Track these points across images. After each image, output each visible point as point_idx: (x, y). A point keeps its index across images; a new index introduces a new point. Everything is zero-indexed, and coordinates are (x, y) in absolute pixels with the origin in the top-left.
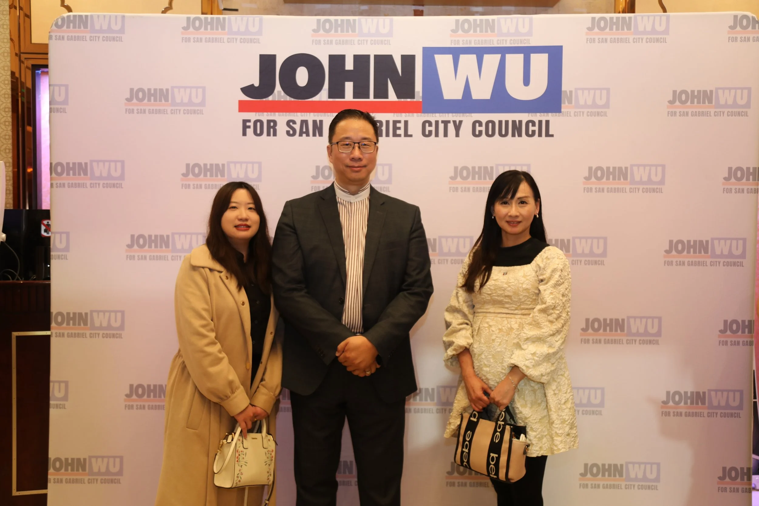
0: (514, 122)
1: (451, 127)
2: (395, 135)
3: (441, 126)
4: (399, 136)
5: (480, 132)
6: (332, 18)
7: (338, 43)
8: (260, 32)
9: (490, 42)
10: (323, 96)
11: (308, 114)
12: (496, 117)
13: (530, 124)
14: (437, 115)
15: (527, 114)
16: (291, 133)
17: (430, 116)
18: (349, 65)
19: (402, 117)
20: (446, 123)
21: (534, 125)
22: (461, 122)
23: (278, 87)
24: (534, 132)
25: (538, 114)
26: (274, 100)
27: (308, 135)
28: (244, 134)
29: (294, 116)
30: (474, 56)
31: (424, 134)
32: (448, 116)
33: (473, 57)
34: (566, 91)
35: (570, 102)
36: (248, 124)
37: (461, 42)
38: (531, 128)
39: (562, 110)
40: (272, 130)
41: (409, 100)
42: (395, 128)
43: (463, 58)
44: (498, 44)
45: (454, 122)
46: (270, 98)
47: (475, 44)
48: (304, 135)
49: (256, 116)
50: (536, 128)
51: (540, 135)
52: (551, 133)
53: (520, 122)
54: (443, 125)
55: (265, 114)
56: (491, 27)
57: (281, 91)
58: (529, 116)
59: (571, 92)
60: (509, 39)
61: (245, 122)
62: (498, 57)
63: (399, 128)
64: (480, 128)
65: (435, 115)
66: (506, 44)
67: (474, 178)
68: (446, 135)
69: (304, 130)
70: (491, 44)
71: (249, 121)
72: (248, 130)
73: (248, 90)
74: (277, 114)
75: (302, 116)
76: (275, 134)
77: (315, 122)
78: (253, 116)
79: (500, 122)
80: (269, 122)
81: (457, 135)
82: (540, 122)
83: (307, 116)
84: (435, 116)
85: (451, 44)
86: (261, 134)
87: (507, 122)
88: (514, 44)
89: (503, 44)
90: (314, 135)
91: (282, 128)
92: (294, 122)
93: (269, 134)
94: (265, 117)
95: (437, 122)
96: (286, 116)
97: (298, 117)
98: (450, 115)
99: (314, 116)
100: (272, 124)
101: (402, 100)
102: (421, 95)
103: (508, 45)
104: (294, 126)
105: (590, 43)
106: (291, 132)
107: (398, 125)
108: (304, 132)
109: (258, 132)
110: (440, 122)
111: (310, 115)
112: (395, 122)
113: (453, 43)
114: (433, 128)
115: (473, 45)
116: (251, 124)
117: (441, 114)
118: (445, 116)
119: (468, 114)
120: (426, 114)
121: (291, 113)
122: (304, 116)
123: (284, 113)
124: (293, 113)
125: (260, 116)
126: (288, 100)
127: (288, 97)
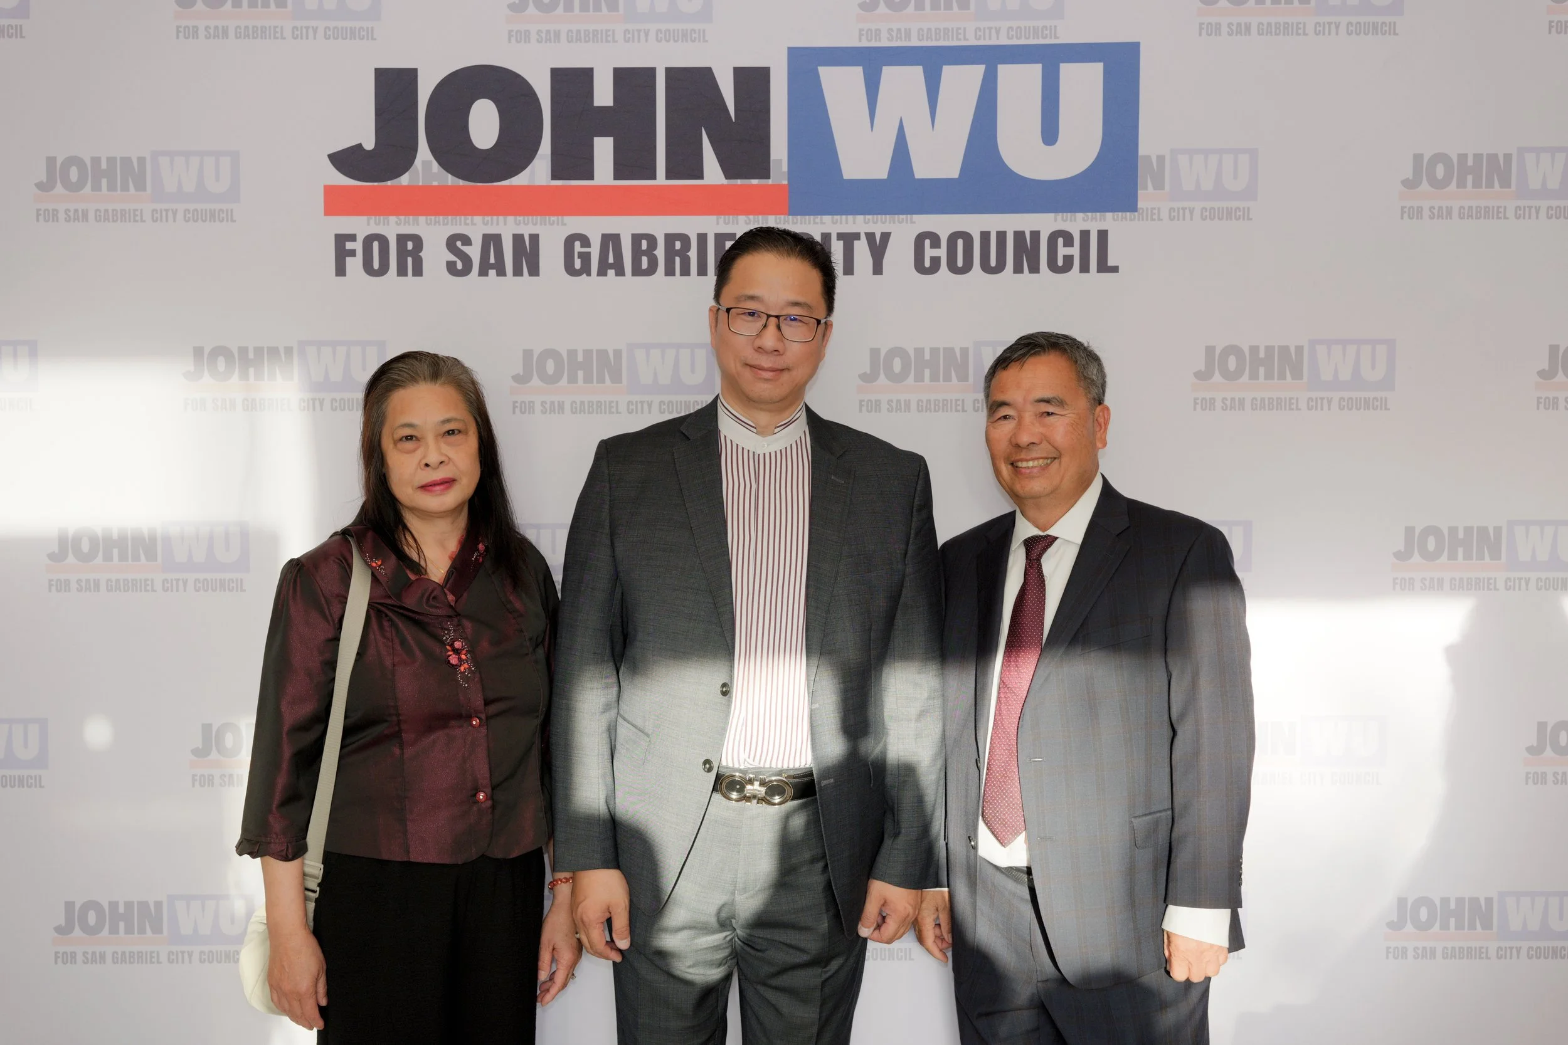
0: (1019, 235)
1: (861, 249)
3: (837, 247)
5: (936, 261)
9: (958, 34)
11: (501, 218)
12: (974, 224)
13: (1060, 241)
14: (827, 219)
15: (1052, 215)
16: (459, 268)
17: (809, 223)
18: (603, 95)
19: (739, 225)
20: (849, 239)
21: (1069, 242)
22: (886, 236)
23: (424, 152)
24: (1069, 260)
25: (1080, 216)
26: (413, 183)
27: (501, 272)
28: (341, 271)
29: (466, 224)
32: (854, 223)
34: (1148, 157)
35: (1159, 185)
36: (349, 245)
37: (884, 35)
38: (1062, 251)
39: (1140, 205)
40: (410, 260)
44: (977, 38)
45: (870, 236)
46: (405, 180)
47: (919, 40)
48: (492, 272)
49: (368, 224)
50: (1075, 251)
51: (1085, 268)
52: (1111, 262)
53: (1036, 235)
54: (841, 242)
55: (393, 219)
57: (431, 161)
58: (1056, 220)
59: (1161, 159)
60: (1004, 25)
61: (341, 240)
64: (935, 252)
65: (821, 219)
66: (998, 39)
67: (919, 378)
68: (848, 269)
69: (492, 260)
70: (958, 39)
71: (352, 238)
72: (348, 259)
74: (422, 219)
75: (486, 224)
76: (418, 271)
77: (518, 239)
78: (361, 226)
79: (985, 236)
80: (402, 239)
81: (878, 269)
82: (1085, 235)
83: (498, 224)
84: (822, 223)
85: (860, 40)
86: (383, 270)
87: (1002, 236)
88: (1018, 38)
89: (990, 39)
90: (518, 272)
91: (435, 255)
92: (467, 241)
93: (402, 271)
94: (392, 227)
96: (444, 224)
97: (476, 227)
98: (860, 218)
99: (518, 224)
100: (410, 246)
103: (1004, 41)
104: (465, 249)
106: (459, 266)
108: (491, 264)
109: (376, 266)
110: (834, 237)
111: (505, 224)
112: (721, 239)
113: (864, 38)
115: (915, 42)
116: (357, 246)
117: (838, 217)
118: (847, 223)
119: (904, 216)
120: (799, 217)
121: (458, 217)
122: (492, 224)
123: (441, 217)
124: (463, 217)
125: (379, 224)
126: (450, 183)
127: (450, 176)
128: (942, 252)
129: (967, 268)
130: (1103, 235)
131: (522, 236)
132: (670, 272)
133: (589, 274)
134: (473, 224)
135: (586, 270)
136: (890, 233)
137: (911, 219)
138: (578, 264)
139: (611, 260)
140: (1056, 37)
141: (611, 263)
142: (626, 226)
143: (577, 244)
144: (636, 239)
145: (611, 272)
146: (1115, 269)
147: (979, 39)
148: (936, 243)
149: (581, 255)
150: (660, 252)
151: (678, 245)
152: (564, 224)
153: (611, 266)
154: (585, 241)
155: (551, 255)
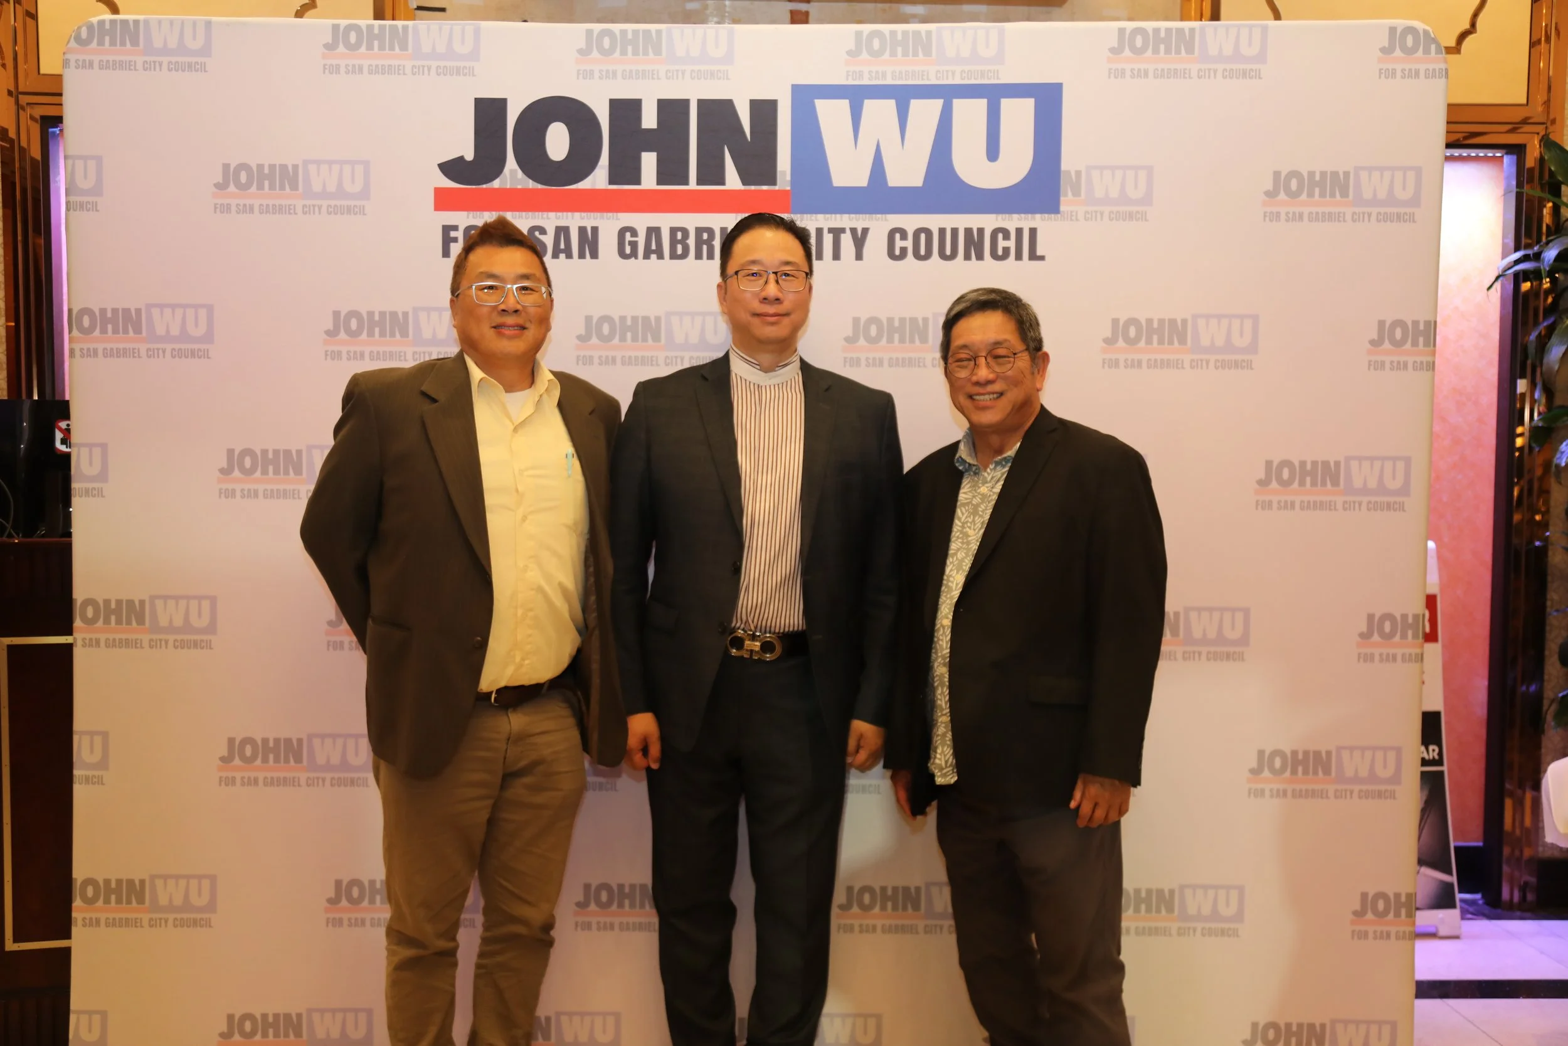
0: (968, 231)
1: (847, 240)
3: (828, 239)
5: (904, 250)
6: (616, 27)
7: (628, 75)
8: (474, 55)
9: (923, 75)
10: (599, 179)
11: (570, 214)
12: (934, 222)
13: (1000, 236)
14: (820, 216)
15: (993, 216)
17: (807, 220)
18: (649, 120)
20: (837, 232)
21: (1007, 236)
22: (865, 231)
23: (511, 163)
24: (1006, 250)
25: (1015, 216)
26: (503, 187)
28: (446, 253)
29: (542, 218)
32: (841, 220)
33: (891, 104)
34: (1068, 172)
35: (1077, 193)
36: (453, 234)
37: (866, 76)
38: (1002, 243)
39: (1062, 208)
41: (765, 188)
43: (870, 106)
44: (937, 79)
45: (853, 231)
46: (496, 184)
47: (893, 79)
48: (562, 256)
49: (468, 217)
50: (1011, 244)
51: (1019, 257)
53: (981, 231)
54: (831, 236)
56: (924, 45)
57: (516, 170)
58: (997, 220)
59: (1078, 173)
60: (958, 69)
61: (447, 230)
62: (938, 104)
66: (953, 79)
68: (836, 256)
69: (562, 246)
70: (923, 79)
71: (455, 228)
72: (452, 245)
73: (451, 168)
75: (558, 218)
77: (582, 230)
78: (462, 219)
79: (942, 231)
81: (859, 256)
82: (1019, 231)
83: (567, 218)
84: (817, 220)
85: (847, 79)
87: (955, 232)
88: (968, 79)
89: (947, 78)
90: (582, 256)
92: (543, 231)
95: (819, 231)
96: (527, 218)
97: (551, 221)
98: (846, 216)
99: (582, 218)
101: (753, 188)
102: (788, 178)
103: (957, 81)
105: (1116, 77)
108: (562, 249)
110: (825, 231)
111: (573, 218)
113: (850, 78)
115: (889, 81)
116: (459, 234)
117: (828, 216)
118: (835, 220)
119: (879, 216)
121: (537, 213)
122: (562, 219)
123: (524, 213)
124: (540, 213)
126: (531, 187)
127: (531, 181)
128: (909, 244)
129: (928, 256)
130: (1033, 232)
131: (585, 228)
132: (698, 256)
133: (636, 258)
134: (548, 218)
135: (634, 254)
136: (869, 228)
137: (885, 217)
138: (628, 250)
139: (654, 247)
140: (998, 78)
141: (653, 250)
142: (666, 221)
143: (628, 236)
144: (673, 231)
145: (654, 257)
146: (1042, 258)
147: (939, 79)
148: (904, 237)
149: (630, 243)
150: (691, 242)
151: (705, 236)
152: (617, 219)
153: (654, 252)
154: (634, 233)
155: (608, 243)
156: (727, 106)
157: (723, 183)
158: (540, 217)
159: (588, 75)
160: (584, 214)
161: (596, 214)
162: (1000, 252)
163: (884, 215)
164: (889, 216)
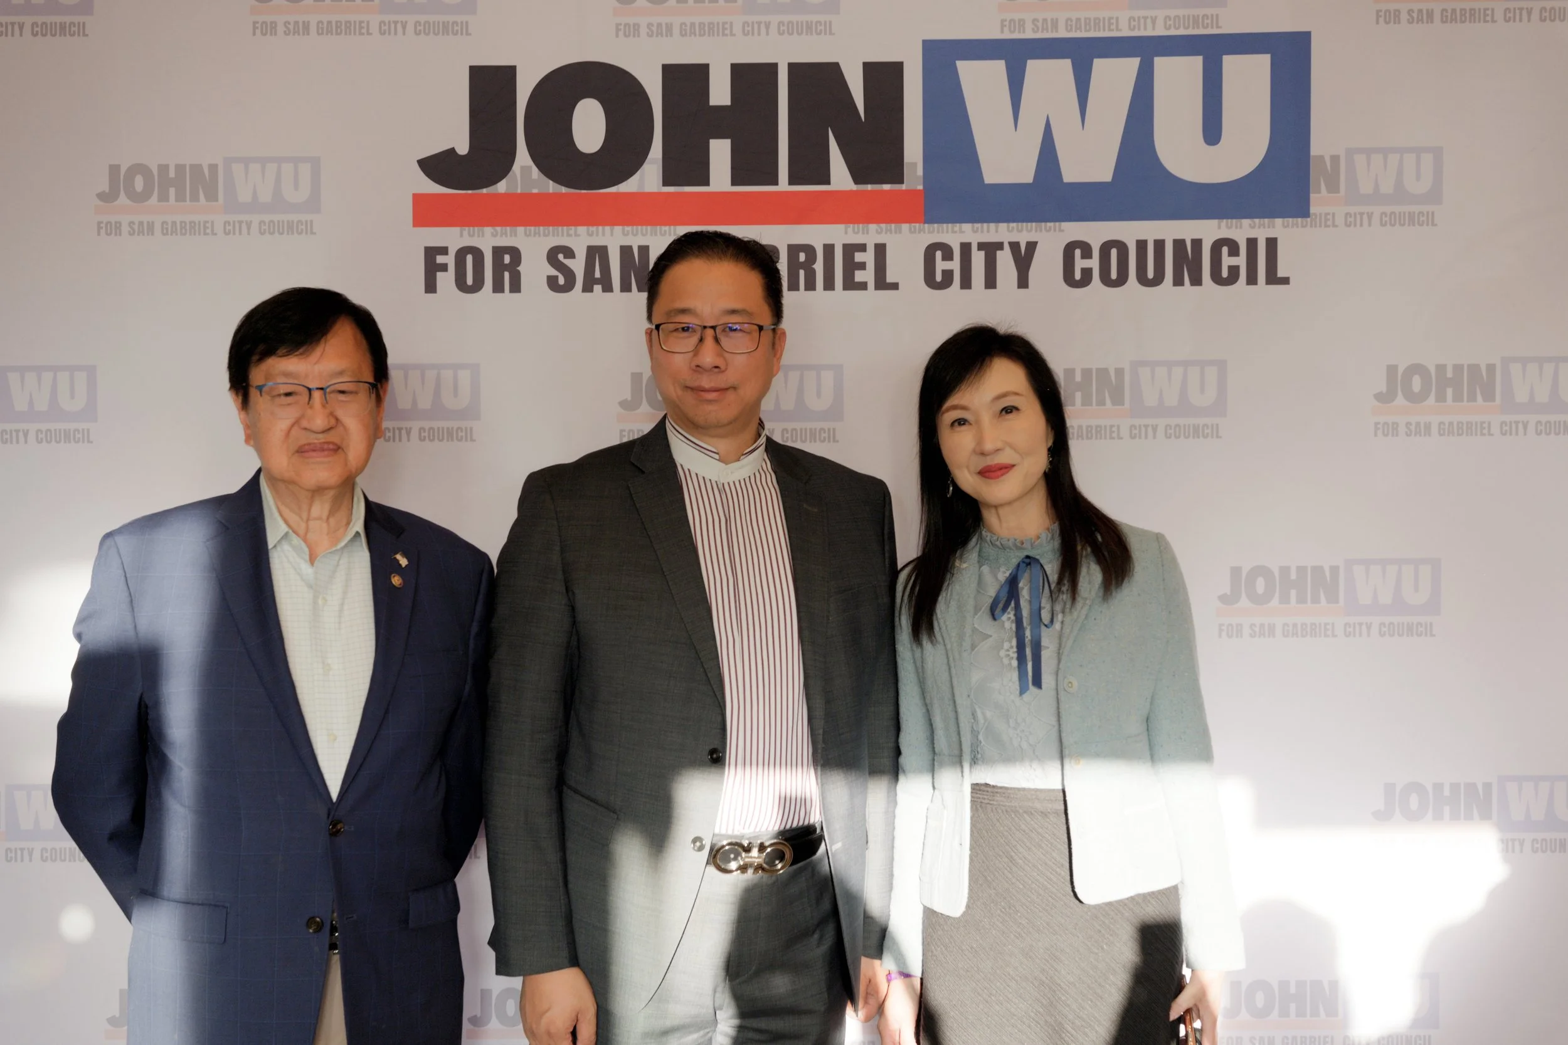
0: (1179, 244)
1: (1005, 259)
2: (850, 284)
3: (978, 259)
4: (863, 286)
5: (1087, 273)
7: (688, 31)
8: (468, 6)
9: (1110, 24)
10: (649, 178)
11: (607, 228)
12: (1129, 231)
13: (1225, 250)
14: (967, 227)
15: (1215, 222)
16: (561, 283)
18: (720, 93)
19: (870, 235)
20: (991, 249)
21: (1234, 251)
22: (1032, 246)
23: (522, 156)
24: (1234, 271)
25: (1246, 222)
26: (512, 191)
28: (431, 287)
29: (569, 235)
30: (1066, 65)
31: (930, 279)
32: (997, 231)
33: (1063, 68)
34: (1322, 157)
35: (1333, 188)
36: (440, 259)
37: (1029, 26)
38: (1227, 261)
39: (1312, 210)
40: (507, 275)
41: (886, 187)
42: (851, 266)
43: (1035, 68)
44: (1131, 28)
45: (1015, 246)
46: (502, 187)
47: (1067, 30)
48: (598, 288)
49: (461, 235)
50: (1241, 261)
51: (1252, 280)
53: (1197, 243)
54: (982, 253)
55: (488, 230)
57: (531, 167)
58: (1219, 227)
59: (1335, 159)
60: (1160, 14)
61: (432, 253)
62: (1134, 63)
63: (862, 266)
65: (960, 228)
66: (1154, 28)
68: (991, 282)
69: (597, 275)
70: (1110, 30)
71: (444, 251)
72: (439, 275)
73: (437, 166)
74: (521, 230)
75: (591, 235)
76: (516, 287)
77: (626, 251)
78: (453, 238)
79: (1142, 245)
80: (498, 252)
81: (1023, 283)
82: (1252, 243)
83: (603, 235)
84: (961, 232)
85: (1002, 31)
86: (478, 286)
87: (1160, 245)
88: (1175, 28)
89: (1145, 29)
90: (625, 287)
91: (535, 269)
92: (570, 253)
93: (498, 288)
94: (487, 239)
95: (966, 248)
96: (545, 235)
97: (580, 239)
98: (1003, 226)
99: (625, 234)
100: (507, 259)
101: (869, 187)
102: (920, 172)
103: (1160, 31)
104: (568, 262)
105: (1386, 23)
106: (561, 281)
107: (859, 257)
108: (597, 278)
109: (470, 281)
110: (974, 247)
111: (612, 235)
112: (850, 250)
113: (1006, 29)
114: (955, 265)
115: (1062, 33)
116: (449, 260)
117: (979, 225)
118: (988, 231)
119: (1051, 224)
120: (936, 225)
121: (560, 228)
122: (597, 235)
123: (541, 228)
124: (565, 228)
125: (473, 236)
126: (551, 191)
127: (551, 182)
128: (1094, 263)
129: (1122, 280)
130: (1272, 243)
131: (630, 247)
134: (576, 235)
136: (1036, 243)
137: (1060, 226)
140: (1218, 27)
146: (1285, 281)
147: (1133, 30)
148: (1087, 253)
151: (802, 257)
156: (832, 72)
157: (828, 182)
158: (565, 234)
159: (632, 31)
160: (628, 229)
161: (644, 227)
162: (1225, 273)
163: (1057, 224)
164: (1065, 225)
